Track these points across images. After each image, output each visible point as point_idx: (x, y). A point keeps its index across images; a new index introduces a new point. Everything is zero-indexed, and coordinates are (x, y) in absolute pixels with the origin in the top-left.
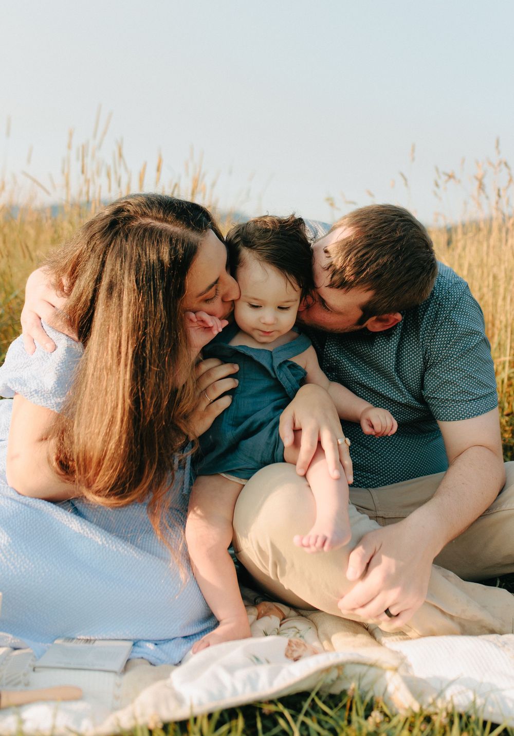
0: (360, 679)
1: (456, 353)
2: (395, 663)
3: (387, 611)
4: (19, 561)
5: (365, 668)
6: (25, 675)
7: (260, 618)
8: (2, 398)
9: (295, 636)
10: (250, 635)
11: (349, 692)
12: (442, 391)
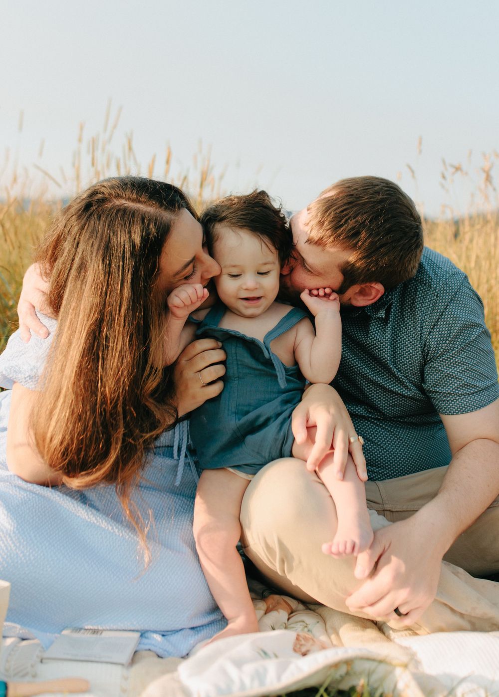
0: (369, 674)
1: (456, 346)
2: (404, 659)
3: (397, 610)
4: (28, 549)
5: (374, 664)
6: (32, 666)
7: (268, 613)
8: (3, 389)
9: (303, 630)
10: (258, 630)
11: (359, 689)
12: (444, 384)
